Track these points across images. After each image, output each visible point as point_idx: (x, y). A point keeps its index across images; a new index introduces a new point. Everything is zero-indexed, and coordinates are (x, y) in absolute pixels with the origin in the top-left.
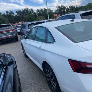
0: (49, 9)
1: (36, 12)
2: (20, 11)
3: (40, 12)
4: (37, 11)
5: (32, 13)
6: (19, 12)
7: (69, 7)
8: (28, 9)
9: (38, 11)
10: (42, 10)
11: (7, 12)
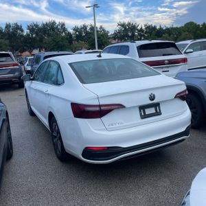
0: (101, 27)
1: (71, 31)
2: (36, 26)
3: (80, 33)
4: (74, 29)
5: (64, 34)
6: (34, 28)
7: (143, 28)
8: (54, 23)
9: (76, 29)
10: (85, 27)
11: (8, 26)
